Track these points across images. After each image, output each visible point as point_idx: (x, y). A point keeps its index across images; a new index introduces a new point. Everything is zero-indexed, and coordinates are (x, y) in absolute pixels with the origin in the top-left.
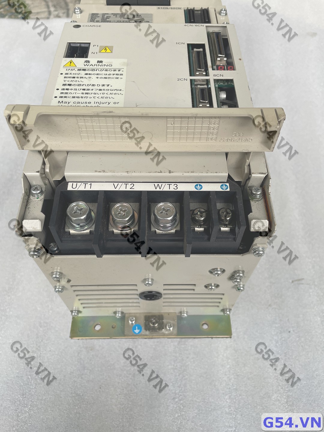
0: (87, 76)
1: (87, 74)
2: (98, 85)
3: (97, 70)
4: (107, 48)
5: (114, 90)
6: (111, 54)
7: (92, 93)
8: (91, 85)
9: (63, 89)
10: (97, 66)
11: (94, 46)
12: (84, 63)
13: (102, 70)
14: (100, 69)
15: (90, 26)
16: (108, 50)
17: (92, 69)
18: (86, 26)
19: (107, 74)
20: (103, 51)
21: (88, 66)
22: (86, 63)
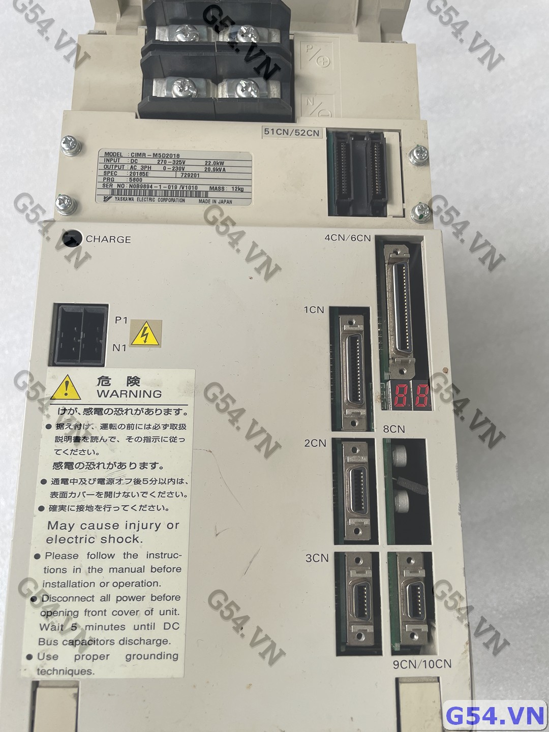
0: (107, 433)
1: (104, 426)
2: (131, 464)
3: (127, 410)
4: (148, 331)
5: (167, 482)
6: (157, 349)
7: (119, 493)
8: (117, 465)
9: (56, 481)
10: (128, 396)
11: (116, 320)
12: (98, 385)
13: (138, 412)
14: (134, 408)
15: (105, 239)
16: (151, 336)
17: (116, 409)
18: (95, 239)
19: (149, 425)
20: (140, 340)
21: (106, 397)
22: (102, 385)
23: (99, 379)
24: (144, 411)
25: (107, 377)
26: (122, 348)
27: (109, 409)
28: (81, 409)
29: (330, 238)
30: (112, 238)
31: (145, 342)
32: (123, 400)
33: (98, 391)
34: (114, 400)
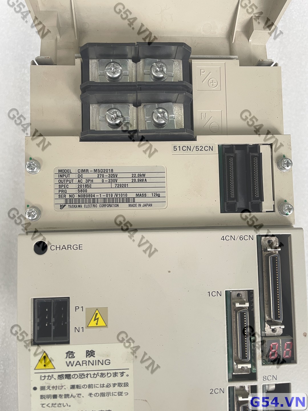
0: (74, 392)
1: (73, 387)
3: (87, 375)
4: (98, 316)
6: (105, 329)
10: (87, 364)
11: (76, 309)
12: (66, 358)
13: (95, 376)
14: (92, 373)
15: (64, 247)
16: (100, 320)
17: (80, 374)
18: (56, 248)
19: (103, 385)
20: (93, 323)
21: (72, 366)
22: (69, 358)
23: (67, 353)
24: (99, 375)
25: (72, 352)
26: (81, 330)
27: (75, 375)
28: (56, 375)
29: (225, 238)
30: (69, 247)
31: (97, 324)
32: (84, 367)
33: (66, 362)
34: (78, 368)
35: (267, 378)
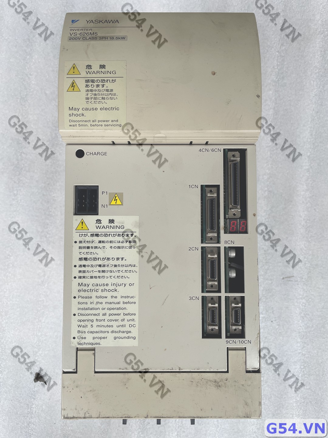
0: (101, 245)
1: (100, 242)
2: (112, 258)
3: (109, 234)
4: (117, 198)
5: (128, 266)
6: (122, 206)
7: (108, 271)
8: (106, 259)
9: (80, 266)
10: (110, 228)
11: (103, 193)
12: (96, 223)
13: (114, 235)
14: (113, 233)
15: (95, 154)
16: (118, 200)
17: (105, 234)
18: (90, 154)
19: (120, 241)
20: (113, 202)
21: (100, 229)
22: (98, 223)
23: (97, 220)
24: (117, 235)
25: (100, 220)
26: (106, 206)
27: (101, 234)
28: (89, 234)
29: (201, 150)
30: (98, 153)
31: (116, 203)
32: (107, 230)
33: (96, 226)
34: (104, 230)
35: (227, 242)
